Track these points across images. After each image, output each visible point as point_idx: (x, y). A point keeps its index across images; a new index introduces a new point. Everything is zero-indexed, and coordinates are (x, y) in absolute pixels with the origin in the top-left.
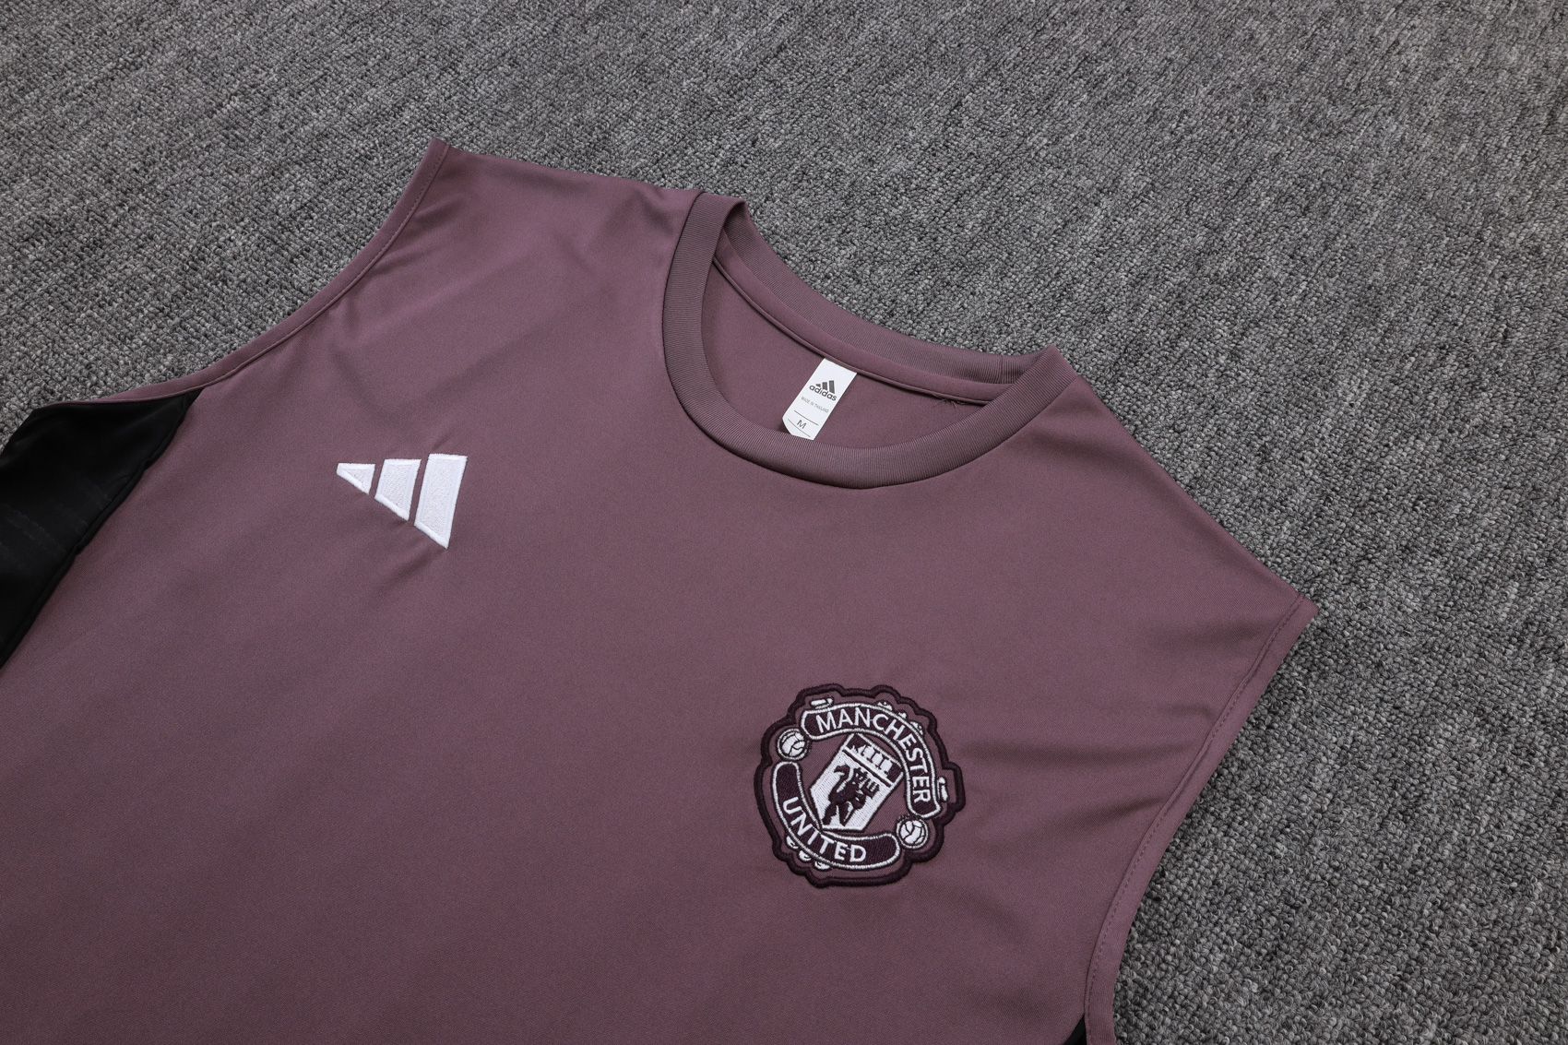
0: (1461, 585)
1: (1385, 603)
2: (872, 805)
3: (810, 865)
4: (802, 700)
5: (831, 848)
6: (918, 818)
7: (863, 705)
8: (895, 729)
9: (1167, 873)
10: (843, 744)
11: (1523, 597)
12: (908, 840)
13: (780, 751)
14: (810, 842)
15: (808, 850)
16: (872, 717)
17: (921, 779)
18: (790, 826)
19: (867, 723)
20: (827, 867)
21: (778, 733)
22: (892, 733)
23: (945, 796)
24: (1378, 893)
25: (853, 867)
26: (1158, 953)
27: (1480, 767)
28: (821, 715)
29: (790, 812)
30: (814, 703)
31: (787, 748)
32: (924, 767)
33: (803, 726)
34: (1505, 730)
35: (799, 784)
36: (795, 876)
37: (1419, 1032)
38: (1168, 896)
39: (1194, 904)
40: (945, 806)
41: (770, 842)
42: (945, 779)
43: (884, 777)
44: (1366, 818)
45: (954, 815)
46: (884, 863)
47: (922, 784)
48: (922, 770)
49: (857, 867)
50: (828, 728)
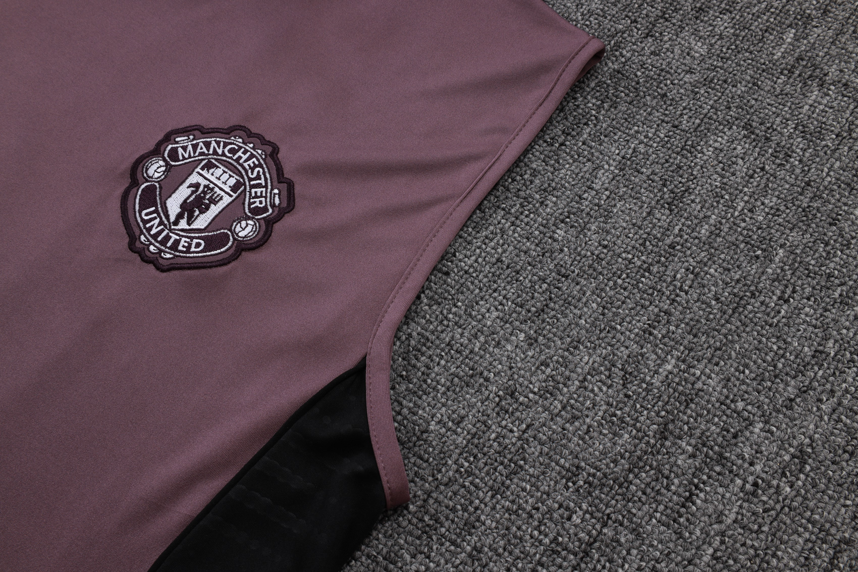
0: (743, 34)
1: (676, 50)
2: (214, 210)
3: (158, 255)
4: (168, 138)
5: (177, 242)
6: (252, 219)
7: (218, 139)
8: (242, 155)
9: (457, 254)
10: (197, 167)
11: (797, 40)
12: (240, 234)
13: (145, 175)
14: (159, 239)
15: (157, 244)
16: (224, 147)
17: (259, 190)
18: (145, 228)
19: (220, 151)
20: (171, 256)
21: (145, 161)
22: (240, 158)
23: (277, 201)
24: (639, 263)
25: (192, 255)
26: (441, 312)
27: (741, 167)
28: (182, 147)
29: (146, 218)
30: (178, 139)
31: (151, 172)
32: (262, 181)
33: (166, 155)
34: (767, 139)
35: (158, 198)
36: (144, 264)
37: (659, 366)
38: (456, 270)
39: (477, 276)
40: (277, 210)
41: (127, 240)
42: (278, 189)
43: (228, 190)
44: (636, 208)
45: (284, 216)
46: (219, 251)
47: (259, 194)
48: (261, 184)
49: (195, 255)
50: (186, 156)
